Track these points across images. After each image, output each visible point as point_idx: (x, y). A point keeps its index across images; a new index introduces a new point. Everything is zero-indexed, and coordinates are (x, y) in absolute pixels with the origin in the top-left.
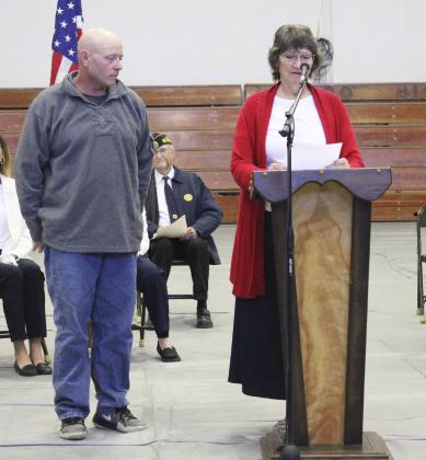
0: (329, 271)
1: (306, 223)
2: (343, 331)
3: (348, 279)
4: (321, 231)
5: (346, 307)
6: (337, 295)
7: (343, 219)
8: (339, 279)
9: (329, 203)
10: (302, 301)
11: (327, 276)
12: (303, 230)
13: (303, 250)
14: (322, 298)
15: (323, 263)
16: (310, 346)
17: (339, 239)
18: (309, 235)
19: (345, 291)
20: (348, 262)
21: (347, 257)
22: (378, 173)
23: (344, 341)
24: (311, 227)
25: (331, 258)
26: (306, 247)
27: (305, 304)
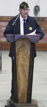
0: (24, 60)
1: (19, 48)
2: (27, 75)
3: (29, 62)
4: (23, 50)
5: (28, 69)
6: (26, 66)
7: (28, 47)
8: (27, 62)
9: (25, 43)
10: (18, 67)
11: (24, 61)
12: (19, 50)
13: (18, 55)
14: (23, 66)
15: (23, 58)
16: (19, 78)
17: (27, 52)
18: (20, 51)
19: (28, 65)
20: (29, 58)
21: (29, 57)
22: (37, 36)
23: (27, 77)
24: (21, 49)
25: (25, 57)
26: (19, 54)
27: (18, 68)
